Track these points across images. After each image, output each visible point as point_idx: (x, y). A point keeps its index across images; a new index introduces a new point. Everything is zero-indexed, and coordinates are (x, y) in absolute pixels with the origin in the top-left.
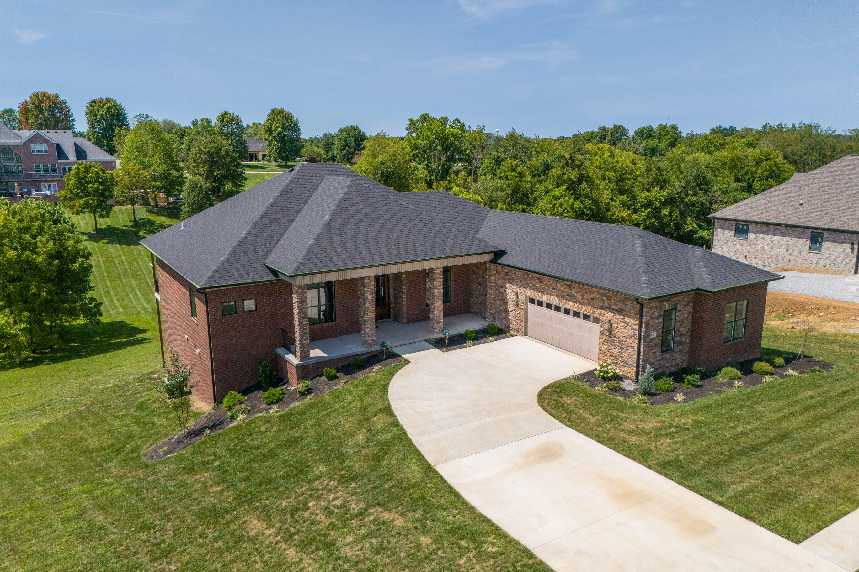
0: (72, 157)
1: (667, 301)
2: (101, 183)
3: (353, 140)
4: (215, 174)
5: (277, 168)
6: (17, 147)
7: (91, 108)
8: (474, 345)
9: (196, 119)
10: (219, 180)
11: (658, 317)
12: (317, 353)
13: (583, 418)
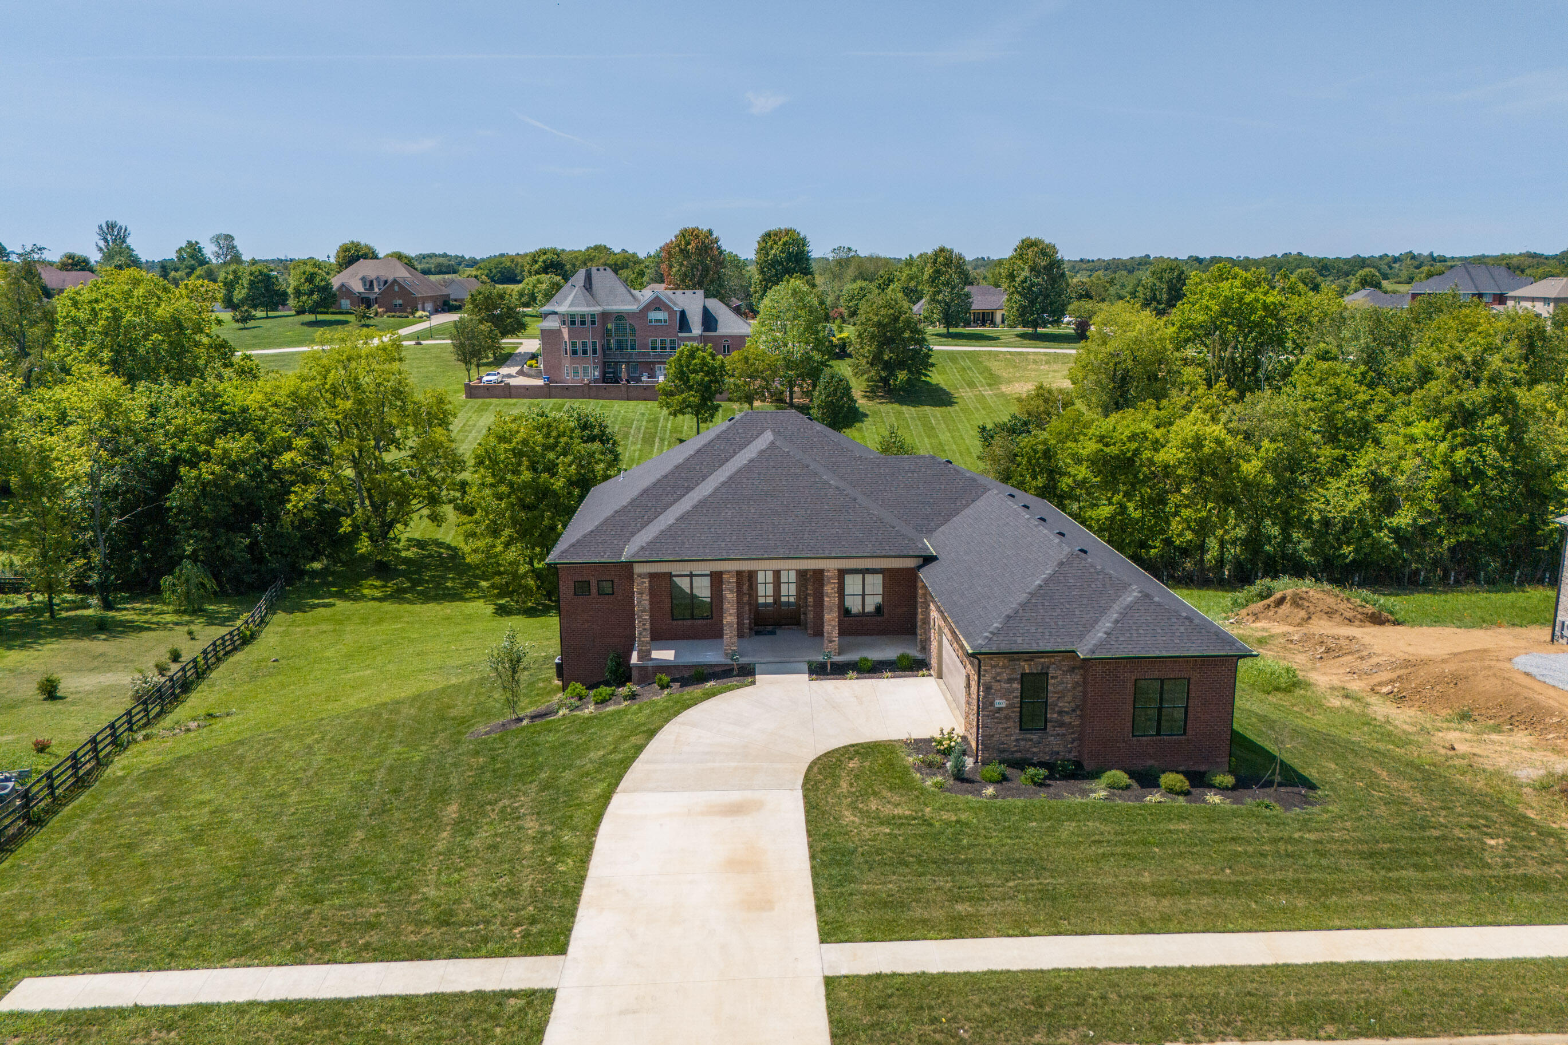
0: (697, 330)
1: (1025, 661)
2: (707, 374)
3: (1165, 286)
4: (886, 358)
5: (1018, 339)
6: (629, 315)
7: (763, 244)
8: (857, 678)
9: (911, 256)
10: (890, 367)
11: (1010, 681)
12: (666, 655)
13: (835, 785)
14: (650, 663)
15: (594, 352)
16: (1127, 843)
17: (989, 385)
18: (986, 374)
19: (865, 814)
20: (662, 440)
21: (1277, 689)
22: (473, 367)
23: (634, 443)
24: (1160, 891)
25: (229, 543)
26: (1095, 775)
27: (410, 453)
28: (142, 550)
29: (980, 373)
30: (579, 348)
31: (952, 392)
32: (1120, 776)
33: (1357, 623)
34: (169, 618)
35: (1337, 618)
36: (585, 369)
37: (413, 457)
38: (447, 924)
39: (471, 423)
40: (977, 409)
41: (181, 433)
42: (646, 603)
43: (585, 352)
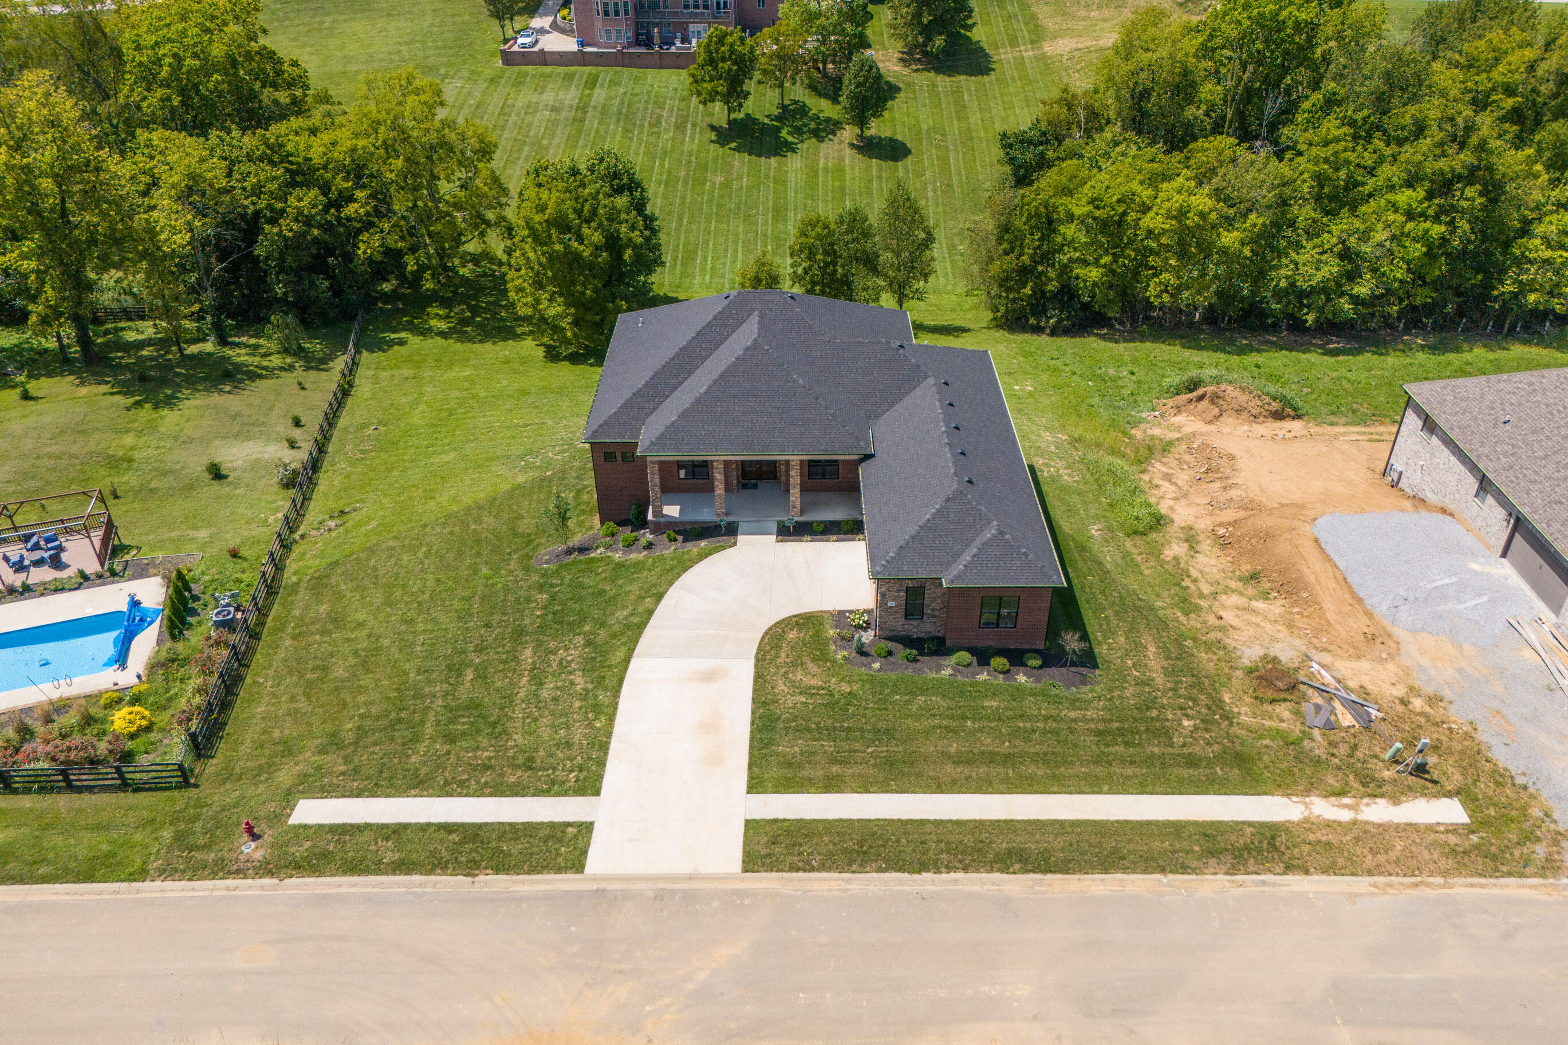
1: (909, 580)
2: (736, 61)
4: (924, 21)
8: (810, 541)
10: (928, 31)
11: (898, 591)
12: (672, 511)
13: (777, 656)
14: (662, 520)
15: (626, 12)
16: (952, 717)
17: (1032, 42)
18: (1031, 26)
19: (793, 684)
20: (694, 126)
21: (1136, 533)
22: (507, 22)
23: (667, 130)
24: (959, 760)
25: (312, 284)
26: (949, 652)
27: (457, 183)
28: (240, 287)
29: (1026, 24)
30: (611, 9)
31: (991, 53)
32: (964, 656)
33: (1261, 419)
34: (276, 360)
35: (1245, 415)
36: (618, 32)
37: (462, 187)
38: (530, 768)
39: (510, 102)
40: (1013, 79)
41: (257, 191)
42: (658, 481)
43: (617, 13)
